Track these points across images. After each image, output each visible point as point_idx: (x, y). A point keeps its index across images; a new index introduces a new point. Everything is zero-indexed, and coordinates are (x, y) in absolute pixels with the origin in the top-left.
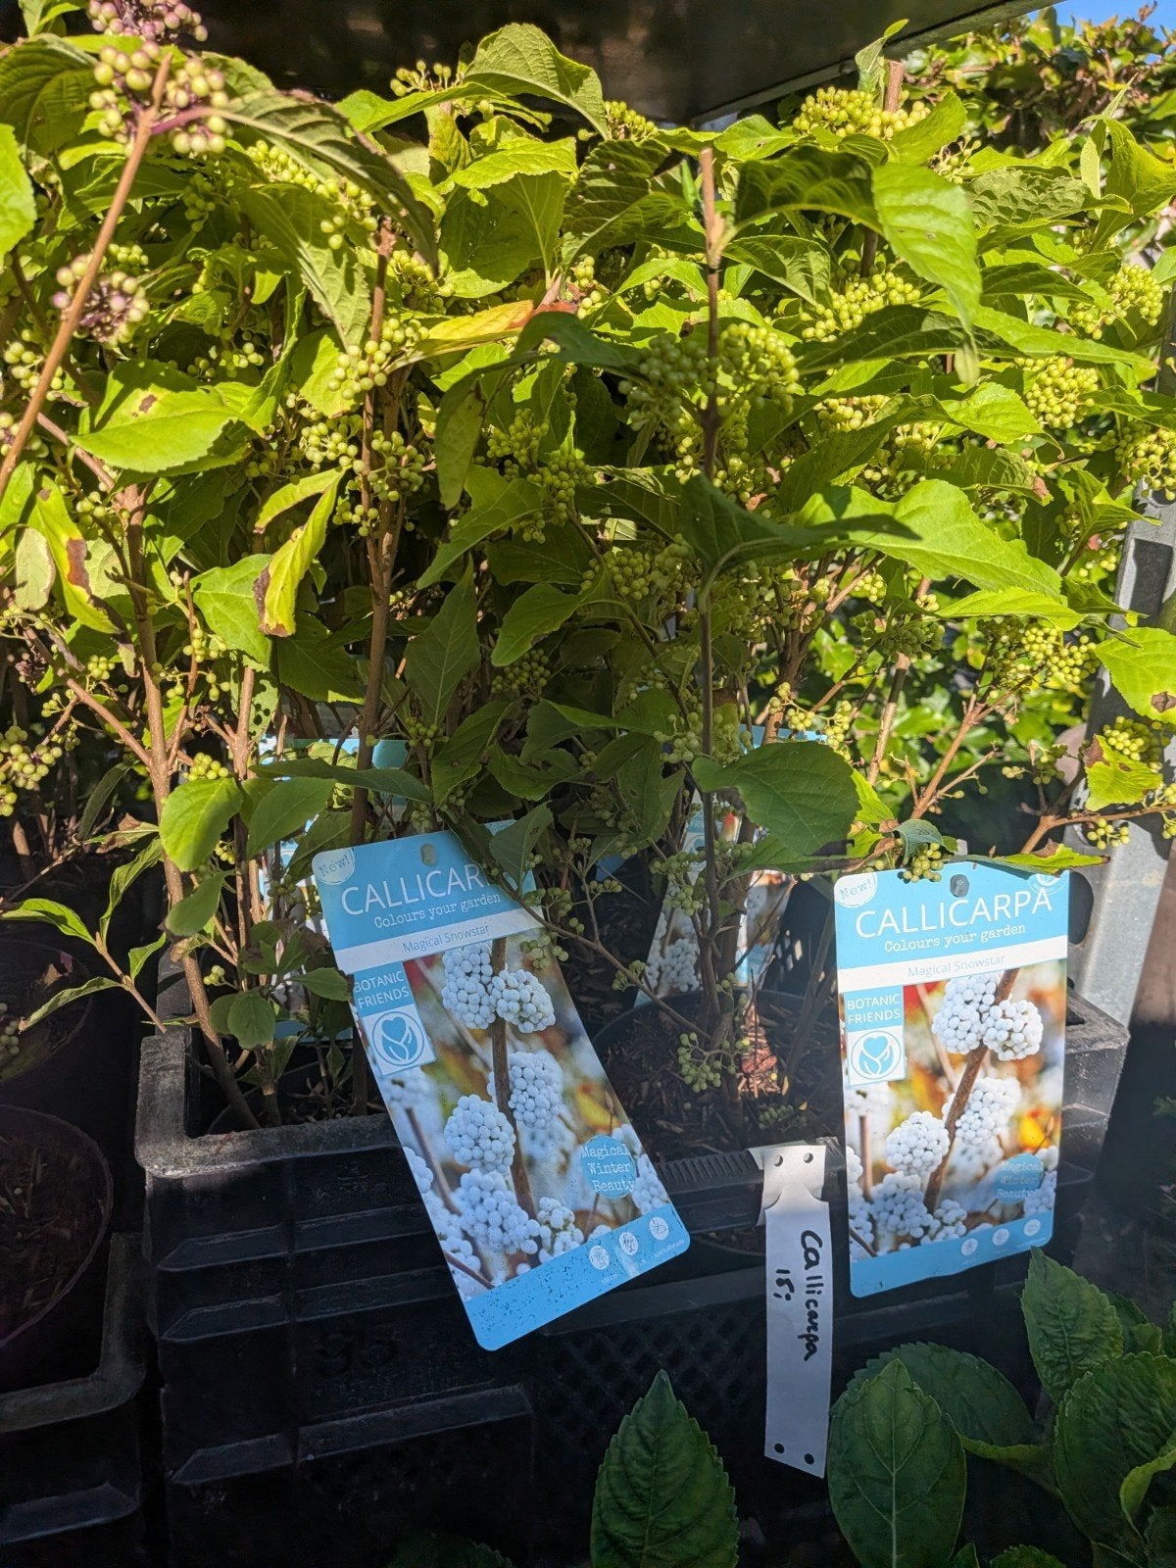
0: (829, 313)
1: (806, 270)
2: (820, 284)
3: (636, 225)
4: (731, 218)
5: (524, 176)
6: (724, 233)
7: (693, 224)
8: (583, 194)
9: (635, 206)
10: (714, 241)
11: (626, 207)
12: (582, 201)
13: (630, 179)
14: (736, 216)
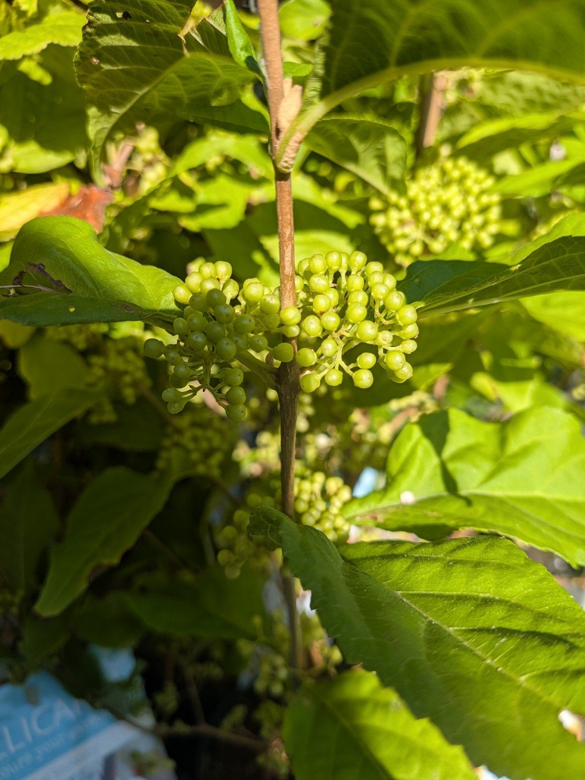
0: (403, 202)
1: (381, 158)
2: (395, 172)
3: (176, 100)
4: (315, 85)
5: (57, 46)
6: (302, 112)
7: (249, 99)
8: (98, 56)
9: (170, 74)
10: (284, 124)
11: (156, 74)
12: (98, 68)
13: (156, 34)
14: (324, 81)
